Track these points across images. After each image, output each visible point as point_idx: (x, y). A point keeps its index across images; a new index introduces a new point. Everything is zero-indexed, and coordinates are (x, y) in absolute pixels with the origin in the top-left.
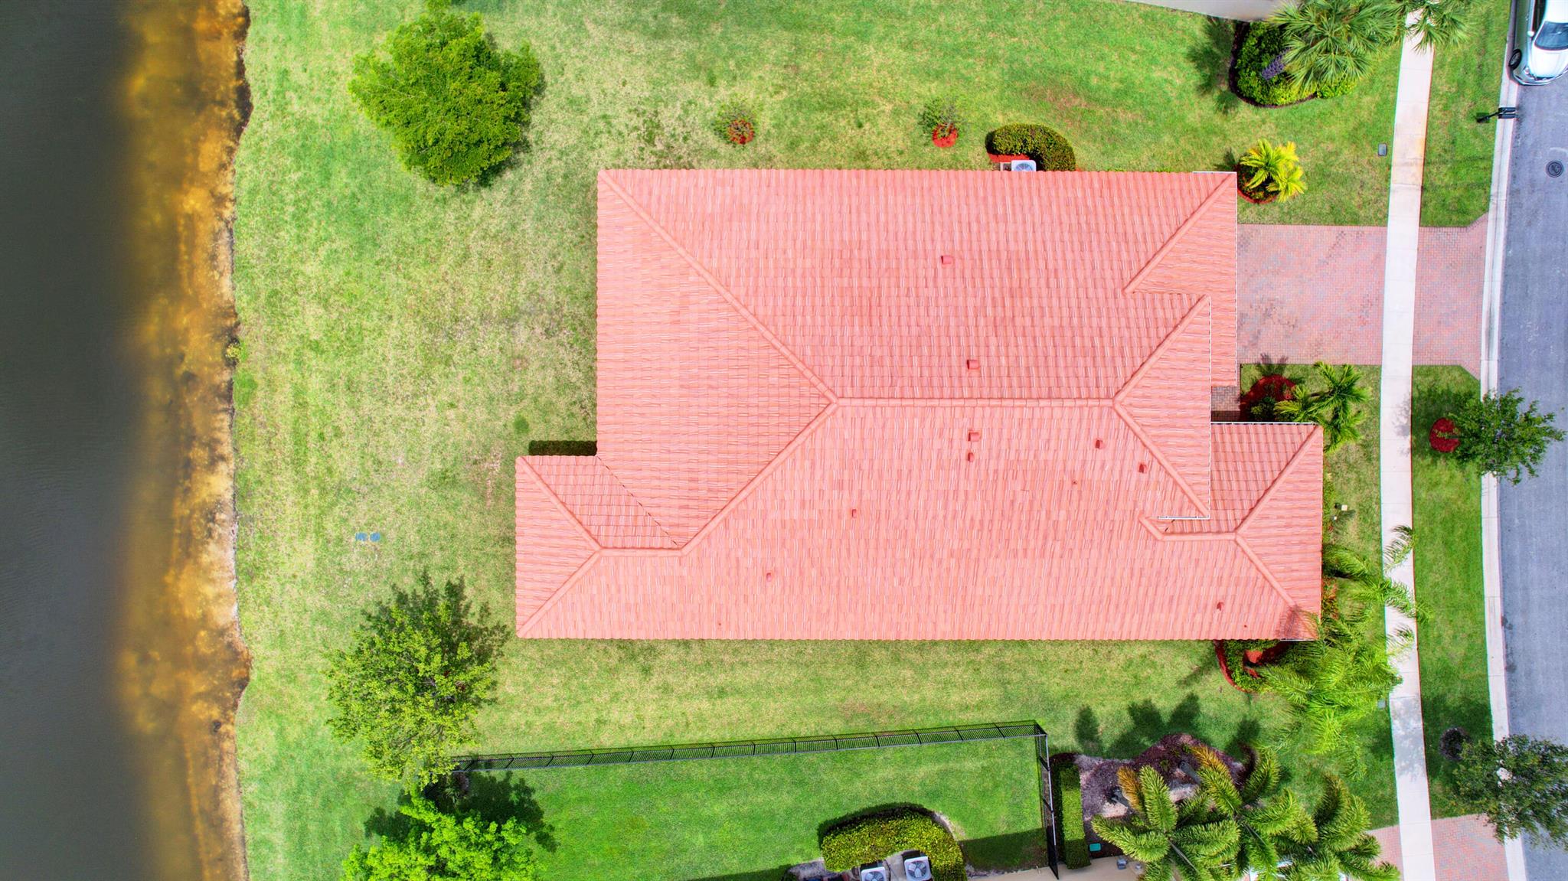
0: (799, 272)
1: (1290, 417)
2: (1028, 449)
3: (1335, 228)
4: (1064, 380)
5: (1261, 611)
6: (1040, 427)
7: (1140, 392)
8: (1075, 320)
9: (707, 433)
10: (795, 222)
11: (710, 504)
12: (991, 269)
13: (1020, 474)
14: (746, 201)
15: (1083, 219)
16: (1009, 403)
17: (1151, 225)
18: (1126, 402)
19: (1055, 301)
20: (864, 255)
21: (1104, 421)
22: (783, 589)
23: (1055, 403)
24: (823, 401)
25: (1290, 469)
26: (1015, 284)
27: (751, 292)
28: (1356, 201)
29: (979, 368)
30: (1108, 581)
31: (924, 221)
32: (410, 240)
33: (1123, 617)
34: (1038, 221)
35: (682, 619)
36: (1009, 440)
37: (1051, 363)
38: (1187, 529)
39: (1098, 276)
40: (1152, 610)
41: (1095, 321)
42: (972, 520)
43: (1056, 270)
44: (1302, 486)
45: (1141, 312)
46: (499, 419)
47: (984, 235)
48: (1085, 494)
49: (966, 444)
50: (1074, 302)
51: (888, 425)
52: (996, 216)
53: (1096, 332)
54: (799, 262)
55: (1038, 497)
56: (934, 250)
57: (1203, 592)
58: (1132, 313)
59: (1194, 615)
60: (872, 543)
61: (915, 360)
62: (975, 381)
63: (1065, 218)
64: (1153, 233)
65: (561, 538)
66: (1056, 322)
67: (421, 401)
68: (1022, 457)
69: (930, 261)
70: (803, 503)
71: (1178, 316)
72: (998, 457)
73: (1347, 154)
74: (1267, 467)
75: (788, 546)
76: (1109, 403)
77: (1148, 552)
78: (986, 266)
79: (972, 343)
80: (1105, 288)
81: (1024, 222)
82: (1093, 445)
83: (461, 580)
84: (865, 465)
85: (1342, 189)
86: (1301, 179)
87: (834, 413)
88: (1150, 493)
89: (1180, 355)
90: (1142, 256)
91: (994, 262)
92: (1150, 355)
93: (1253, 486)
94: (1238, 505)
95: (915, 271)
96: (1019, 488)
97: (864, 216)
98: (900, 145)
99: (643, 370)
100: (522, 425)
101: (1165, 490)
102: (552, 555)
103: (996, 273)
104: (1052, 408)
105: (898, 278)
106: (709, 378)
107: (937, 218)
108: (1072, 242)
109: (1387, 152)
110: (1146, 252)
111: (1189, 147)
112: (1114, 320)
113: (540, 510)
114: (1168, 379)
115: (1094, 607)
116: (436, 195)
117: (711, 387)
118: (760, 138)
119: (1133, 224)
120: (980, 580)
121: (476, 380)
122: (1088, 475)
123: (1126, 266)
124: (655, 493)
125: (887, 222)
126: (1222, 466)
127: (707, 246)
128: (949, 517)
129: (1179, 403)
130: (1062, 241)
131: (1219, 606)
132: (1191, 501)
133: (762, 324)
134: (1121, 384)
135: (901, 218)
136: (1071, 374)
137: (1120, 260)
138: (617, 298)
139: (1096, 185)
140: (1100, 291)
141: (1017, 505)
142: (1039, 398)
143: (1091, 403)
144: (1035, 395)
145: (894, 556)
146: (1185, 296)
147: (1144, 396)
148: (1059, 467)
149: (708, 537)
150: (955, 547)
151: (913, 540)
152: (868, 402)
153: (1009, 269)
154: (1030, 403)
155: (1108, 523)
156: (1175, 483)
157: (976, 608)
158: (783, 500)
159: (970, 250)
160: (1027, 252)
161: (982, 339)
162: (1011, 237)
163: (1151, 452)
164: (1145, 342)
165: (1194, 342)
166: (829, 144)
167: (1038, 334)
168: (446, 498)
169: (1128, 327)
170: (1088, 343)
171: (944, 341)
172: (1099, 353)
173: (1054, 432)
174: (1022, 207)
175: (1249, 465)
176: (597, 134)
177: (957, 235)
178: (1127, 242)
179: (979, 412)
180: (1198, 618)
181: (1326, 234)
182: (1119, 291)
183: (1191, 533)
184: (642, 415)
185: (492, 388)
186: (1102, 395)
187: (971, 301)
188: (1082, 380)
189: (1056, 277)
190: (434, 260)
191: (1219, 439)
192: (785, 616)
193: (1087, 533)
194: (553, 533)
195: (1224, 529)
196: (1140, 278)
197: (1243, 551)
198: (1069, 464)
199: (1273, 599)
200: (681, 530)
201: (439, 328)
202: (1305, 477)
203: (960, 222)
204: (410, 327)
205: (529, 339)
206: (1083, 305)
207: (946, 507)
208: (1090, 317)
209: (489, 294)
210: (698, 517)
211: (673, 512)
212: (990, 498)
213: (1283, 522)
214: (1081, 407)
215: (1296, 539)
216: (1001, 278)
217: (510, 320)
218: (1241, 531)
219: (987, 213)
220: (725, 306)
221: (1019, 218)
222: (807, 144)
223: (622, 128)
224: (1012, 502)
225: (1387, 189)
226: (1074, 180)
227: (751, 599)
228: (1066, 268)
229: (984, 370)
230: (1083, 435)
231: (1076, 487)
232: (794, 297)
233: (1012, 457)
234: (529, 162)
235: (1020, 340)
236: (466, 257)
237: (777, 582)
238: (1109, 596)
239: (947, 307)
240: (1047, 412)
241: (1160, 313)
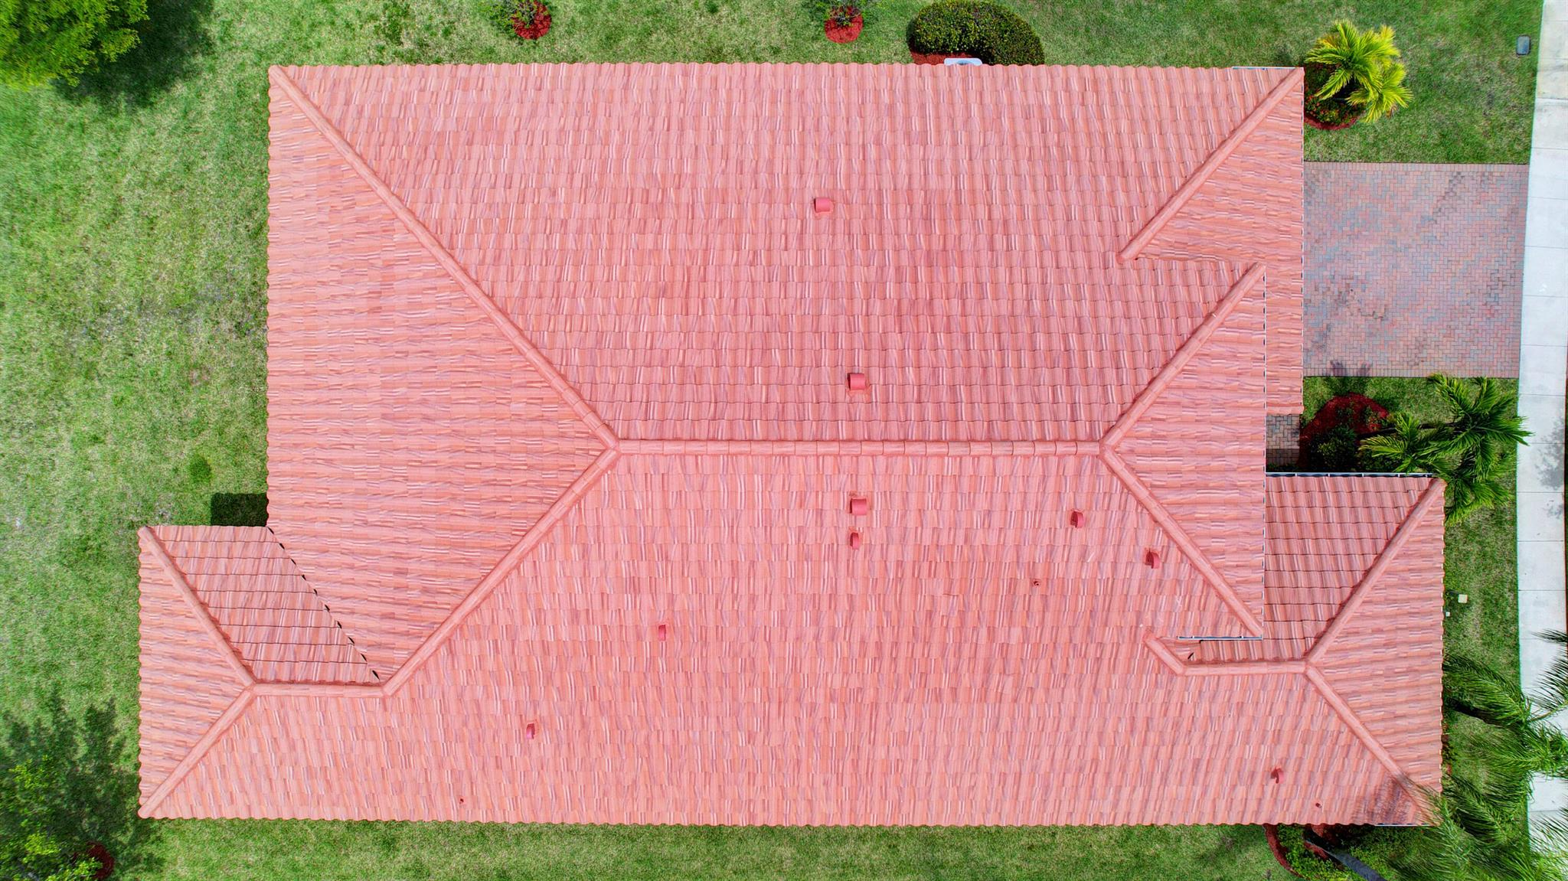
0: (572, 225)
1: (1387, 465)
2: (954, 526)
3: (1447, 167)
4: (1016, 408)
5: (1344, 782)
6: (974, 490)
7: (1147, 429)
8: (1037, 305)
9: (419, 495)
10: (575, 144)
11: (425, 613)
12: (897, 219)
13: (942, 568)
14: (498, 111)
15: (1053, 138)
16: (918, 448)
17: (1165, 149)
18: (1124, 446)
19: (1002, 274)
20: (685, 197)
21: (1086, 479)
22: (558, 746)
23: (1000, 449)
24: (594, 444)
25: (1394, 551)
26: (937, 245)
27: (488, 260)
28: (1481, 125)
29: (868, 386)
30: (1093, 738)
31: (788, 143)
32: (31, 187)
33: (1118, 789)
34: (978, 141)
35: (400, 791)
36: (921, 511)
37: (994, 376)
38: (1225, 655)
39: (1076, 231)
40: (1164, 780)
41: (1070, 305)
42: (863, 642)
43: (1006, 222)
44: (1413, 578)
45: (1149, 293)
46: (167, 459)
47: (887, 165)
48: (1052, 601)
49: (846, 520)
50: (1035, 275)
51: (709, 487)
52: (908, 134)
53: (1072, 325)
54: (576, 207)
55: (974, 606)
56: (802, 189)
57: (1249, 753)
58: (1134, 292)
59: (1234, 787)
60: (697, 679)
61: (759, 373)
62: (861, 410)
63: (1022, 137)
64: (1168, 162)
65: (200, 661)
66: (1005, 308)
67: (50, 433)
68: (944, 540)
69: (794, 207)
70: (575, 615)
71: (1212, 298)
72: (903, 539)
73: (1467, 54)
74: (1354, 547)
75: (557, 682)
76: (1094, 448)
77: (1160, 694)
78: (889, 215)
79: (858, 343)
80: (1087, 251)
81: (955, 144)
82: (1066, 519)
83: (111, 705)
84: (675, 553)
85: (1458, 108)
86: (1403, 84)
87: (612, 465)
88: (1163, 599)
89: (1217, 364)
90: (1151, 199)
91: (903, 209)
92: (1165, 366)
93: (1332, 579)
94: (1308, 612)
95: (768, 223)
96: (940, 592)
97: (690, 134)
98: (775, 39)
99: (330, 388)
100: (201, 469)
101: (1190, 592)
102: (189, 689)
103: (904, 226)
104: (994, 458)
105: (738, 234)
106: (424, 402)
107: (810, 139)
108: (1033, 177)
109: (1532, 49)
110: (1157, 194)
111: (1221, 44)
112: (1102, 305)
113: (172, 614)
114: (1196, 405)
115: (1069, 777)
116: (70, 119)
117: (427, 418)
118: (559, 30)
119: (1135, 148)
120: (879, 737)
121: (132, 401)
122: (1059, 569)
123: (1123, 215)
124: (346, 590)
125: (727, 145)
126: (1282, 546)
127: (426, 182)
128: (824, 639)
129: (1215, 446)
130: (1017, 174)
131: (1276, 774)
132: (1232, 611)
133: (504, 312)
134: (1114, 415)
135: (750, 138)
136: (1028, 398)
137: (1113, 204)
138: (295, 272)
139: (1075, 86)
140: (1080, 258)
141: (937, 620)
142: (971, 440)
143: (1061, 448)
144: (963, 436)
145: (735, 699)
146: (1223, 265)
147: (1154, 436)
148: (1009, 556)
149: (423, 666)
150: (837, 684)
151: (765, 674)
152: (669, 448)
153: (927, 219)
154: (956, 449)
155: (1092, 647)
156: (1207, 583)
157: (877, 780)
158: (539, 610)
159: (864, 189)
160: (958, 192)
161: (875, 337)
162: (932, 168)
163: (1166, 532)
164: (1156, 341)
165: (1239, 342)
166: (666, 38)
167: (972, 328)
168: (87, 580)
169: (1128, 317)
170: (1057, 344)
171: (809, 339)
172: (1076, 360)
173: (998, 500)
174: (952, 120)
175: (1325, 545)
176: (313, 26)
177: (842, 162)
178: (1125, 176)
179: (865, 464)
180: (1241, 790)
181: (1433, 176)
182: (1112, 256)
183: (1232, 661)
184: (329, 462)
185: (157, 414)
186: (1082, 436)
187: (860, 272)
188: (1046, 408)
189: (1007, 234)
190: (68, 219)
191: (1275, 502)
192: (565, 788)
193: (1059, 663)
194: (189, 653)
195: (1286, 654)
196: (1148, 234)
197: (1318, 691)
198: (1025, 552)
199: (1364, 764)
200: (384, 654)
201: (75, 321)
202: (1417, 563)
203: (848, 144)
204: (32, 318)
205: (212, 338)
206: (1051, 279)
207: (817, 622)
208: (1062, 301)
209: (150, 272)
210: (407, 634)
211: (373, 623)
212: (891, 606)
213: (1380, 638)
214: (1044, 457)
215: (1402, 665)
216: (913, 235)
217: (182, 311)
218: (1315, 658)
219: (893, 131)
220: (447, 282)
221: (947, 138)
222: (631, 39)
223: (352, 17)
224: (930, 614)
225: (1531, 107)
226: (1037, 80)
227: (506, 762)
228: (1022, 218)
229: (877, 393)
230: (1048, 505)
231: (1038, 590)
232: (562, 266)
233: (927, 541)
234: (212, 69)
235: (942, 338)
236: (116, 213)
237: (544, 736)
238: (1095, 761)
239: (818, 282)
240: (985, 464)
241: (1181, 293)
